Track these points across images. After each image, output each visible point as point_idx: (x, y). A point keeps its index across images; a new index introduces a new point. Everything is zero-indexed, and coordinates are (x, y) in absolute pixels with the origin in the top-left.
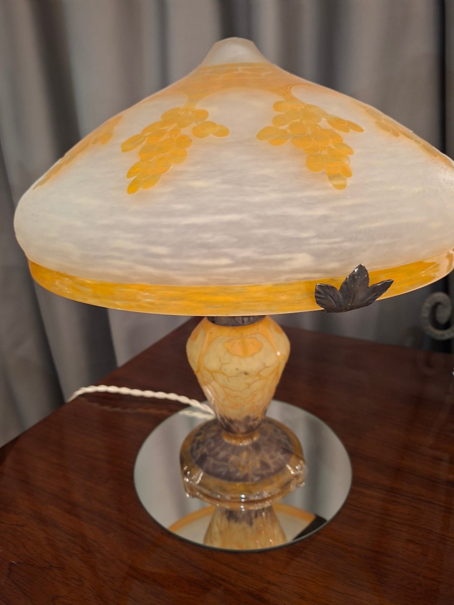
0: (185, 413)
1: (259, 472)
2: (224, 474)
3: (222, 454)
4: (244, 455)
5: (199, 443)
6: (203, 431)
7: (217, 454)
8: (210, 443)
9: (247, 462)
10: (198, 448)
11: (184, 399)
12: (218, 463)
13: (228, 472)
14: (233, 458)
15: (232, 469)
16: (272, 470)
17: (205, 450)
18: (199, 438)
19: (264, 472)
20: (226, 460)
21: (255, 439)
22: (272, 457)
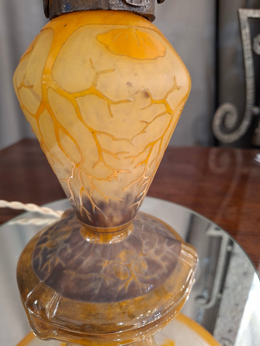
0: (19, 221)
1: (148, 278)
2: (97, 292)
3: (88, 262)
4: (122, 255)
5: (46, 253)
6: (49, 237)
7: (80, 262)
8: (65, 249)
9: (128, 266)
10: (45, 260)
11: (16, 205)
12: (83, 276)
13: (104, 288)
14: (105, 264)
15: (108, 282)
16: (165, 270)
17: (58, 261)
18: (43, 246)
19: (156, 276)
20: (95, 268)
21: (130, 232)
22: (158, 252)
